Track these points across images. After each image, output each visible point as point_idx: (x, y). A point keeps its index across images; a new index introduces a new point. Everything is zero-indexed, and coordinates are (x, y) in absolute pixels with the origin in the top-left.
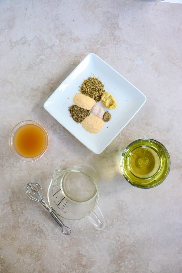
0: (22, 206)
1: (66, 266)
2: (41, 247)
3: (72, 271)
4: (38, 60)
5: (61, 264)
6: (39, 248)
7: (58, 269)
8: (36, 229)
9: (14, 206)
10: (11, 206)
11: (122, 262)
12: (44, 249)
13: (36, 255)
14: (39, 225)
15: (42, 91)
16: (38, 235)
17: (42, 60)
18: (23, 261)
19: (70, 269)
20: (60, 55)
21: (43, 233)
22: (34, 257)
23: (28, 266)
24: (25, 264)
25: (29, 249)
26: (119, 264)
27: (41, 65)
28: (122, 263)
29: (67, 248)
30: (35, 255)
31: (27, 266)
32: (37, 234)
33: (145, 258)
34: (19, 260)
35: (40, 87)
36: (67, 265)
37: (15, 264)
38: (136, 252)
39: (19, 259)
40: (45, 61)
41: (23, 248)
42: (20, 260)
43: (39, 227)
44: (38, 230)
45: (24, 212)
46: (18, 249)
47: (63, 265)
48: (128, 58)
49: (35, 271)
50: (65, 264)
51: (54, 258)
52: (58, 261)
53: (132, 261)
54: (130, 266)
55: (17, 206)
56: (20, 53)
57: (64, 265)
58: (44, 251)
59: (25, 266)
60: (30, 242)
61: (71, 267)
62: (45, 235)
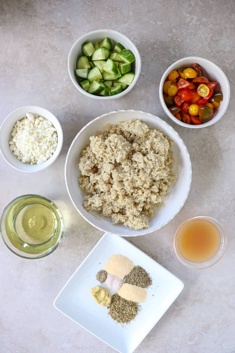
0: (205, 150)
5: (147, 77)
7: (151, 69)
9: (215, 148)
10: (219, 148)
11: (66, 87)
15: (188, 300)
17: (191, 340)
20: (168, 347)
26: (69, 84)
27: (193, 333)
28: (65, 85)
29: (141, 99)
33: (37, 95)
35: (192, 305)
38: (49, 102)
40: (187, 338)
45: (202, 142)
48: (81, 350)
50: (142, 76)
52: (151, 80)
53: (53, 89)
54: (55, 82)
55: (211, 148)
56: (221, 346)
57: (143, 76)
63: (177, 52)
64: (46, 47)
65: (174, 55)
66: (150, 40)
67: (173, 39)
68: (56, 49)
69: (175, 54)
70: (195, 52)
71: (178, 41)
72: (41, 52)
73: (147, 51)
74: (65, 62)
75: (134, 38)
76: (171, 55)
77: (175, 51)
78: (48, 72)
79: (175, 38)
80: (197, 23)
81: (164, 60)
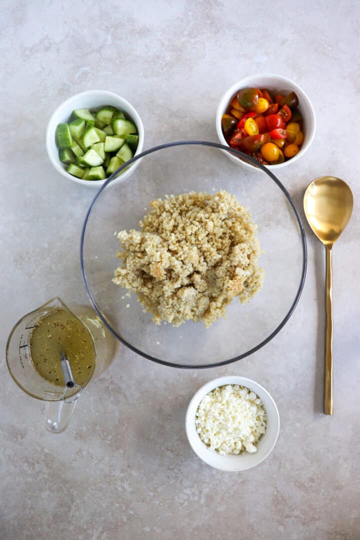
1: (172, 451)
2: (119, 421)
3: (185, 460)
4: (77, 75)
5: (163, 449)
6: (117, 423)
8: (108, 388)
12: (126, 425)
13: (112, 439)
14: (112, 377)
16: (112, 399)
17: (85, 74)
18: (89, 453)
19: (181, 457)
20: (118, 62)
21: (121, 393)
22: (109, 442)
23: (100, 461)
24: (93, 458)
25: (98, 428)
27: (83, 83)
29: (170, 416)
30: (110, 438)
31: (97, 461)
32: (109, 397)
34: (80, 454)
36: (173, 449)
37: (74, 462)
39: (80, 451)
40: (90, 75)
41: (85, 429)
42: (82, 453)
43: (112, 383)
44: (110, 388)
46: (75, 432)
47: (166, 450)
48: (241, 53)
49: (113, 470)
50: (170, 449)
51: (148, 440)
53: (298, 425)
54: (295, 435)
56: (42, 67)
57: (168, 450)
58: (126, 429)
59: (94, 464)
60: (97, 414)
61: (182, 452)
62: (125, 396)
63: (119, 487)
64: (311, 487)
65: (124, 482)
66: (161, 502)
67: (125, 506)
68: (297, 483)
69: (122, 483)
70: (94, 487)
71: (119, 503)
72: (319, 479)
73: (163, 486)
74: (282, 465)
75: (184, 506)
76: (128, 482)
77: (123, 487)
78: (307, 449)
79: (123, 507)
80: (91, 532)
81: (138, 473)
